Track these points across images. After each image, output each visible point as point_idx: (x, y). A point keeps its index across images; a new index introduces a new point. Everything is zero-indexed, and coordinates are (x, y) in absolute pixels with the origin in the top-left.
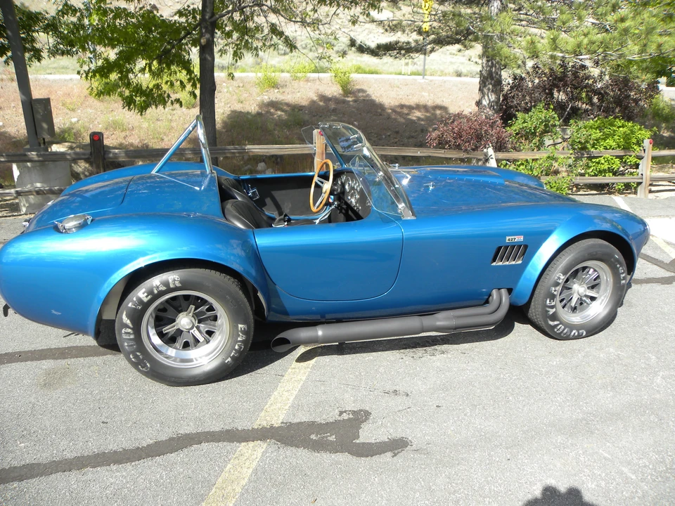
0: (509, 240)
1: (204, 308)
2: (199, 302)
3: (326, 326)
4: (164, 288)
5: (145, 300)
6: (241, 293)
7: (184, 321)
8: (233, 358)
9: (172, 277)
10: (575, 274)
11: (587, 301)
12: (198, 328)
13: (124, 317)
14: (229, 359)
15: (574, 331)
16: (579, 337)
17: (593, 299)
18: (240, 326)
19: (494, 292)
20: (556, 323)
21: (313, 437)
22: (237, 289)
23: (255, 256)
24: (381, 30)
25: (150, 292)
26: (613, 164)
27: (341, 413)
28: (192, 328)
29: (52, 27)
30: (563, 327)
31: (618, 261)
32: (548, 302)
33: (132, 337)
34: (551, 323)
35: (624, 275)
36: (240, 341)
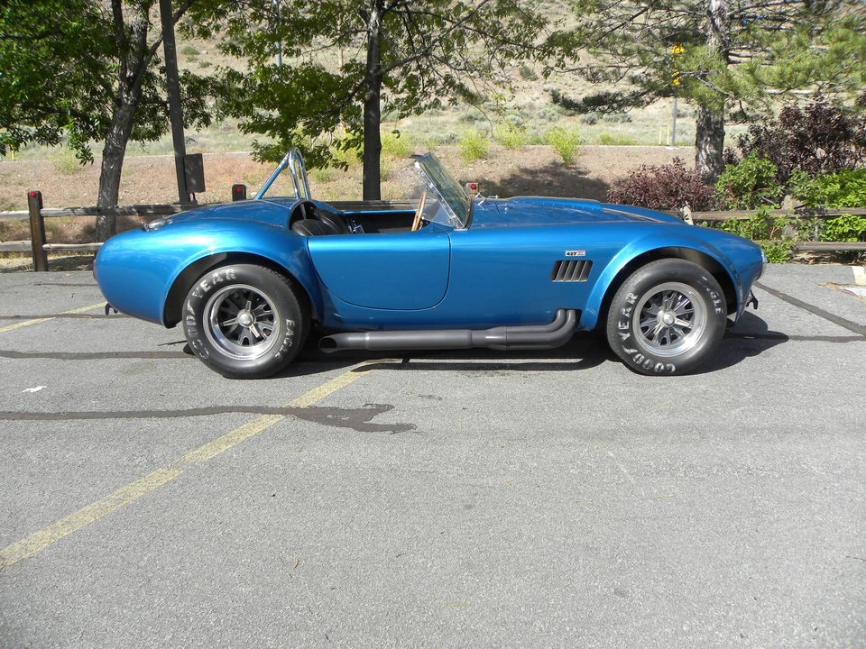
0: (568, 254)
1: (261, 307)
2: (257, 300)
3: (373, 333)
4: (222, 280)
5: (206, 290)
6: (290, 290)
7: (244, 317)
8: (282, 353)
9: (229, 271)
10: (658, 299)
11: (679, 332)
12: (256, 326)
13: (189, 305)
14: (279, 354)
15: (658, 365)
16: (666, 373)
17: (686, 330)
18: (288, 321)
19: (559, 313)
20: (632, 351)
21: (330, 416)
22: (287, 286)
23: (307, 259)
24: (582, 80)
25: (210, 284)
26: (857, 225)
27: (367, 405)
28: (250, 324)
29: (220, 90)
30: (643, 357)
31: (707, 284)
32: (620, 325)
33: (194, 324)
34: (627, 351)
35: (718, 302)
36: (288, 336)
